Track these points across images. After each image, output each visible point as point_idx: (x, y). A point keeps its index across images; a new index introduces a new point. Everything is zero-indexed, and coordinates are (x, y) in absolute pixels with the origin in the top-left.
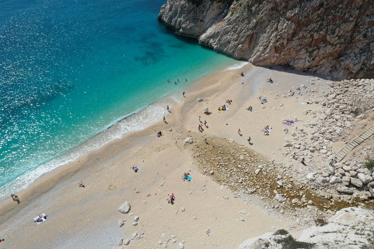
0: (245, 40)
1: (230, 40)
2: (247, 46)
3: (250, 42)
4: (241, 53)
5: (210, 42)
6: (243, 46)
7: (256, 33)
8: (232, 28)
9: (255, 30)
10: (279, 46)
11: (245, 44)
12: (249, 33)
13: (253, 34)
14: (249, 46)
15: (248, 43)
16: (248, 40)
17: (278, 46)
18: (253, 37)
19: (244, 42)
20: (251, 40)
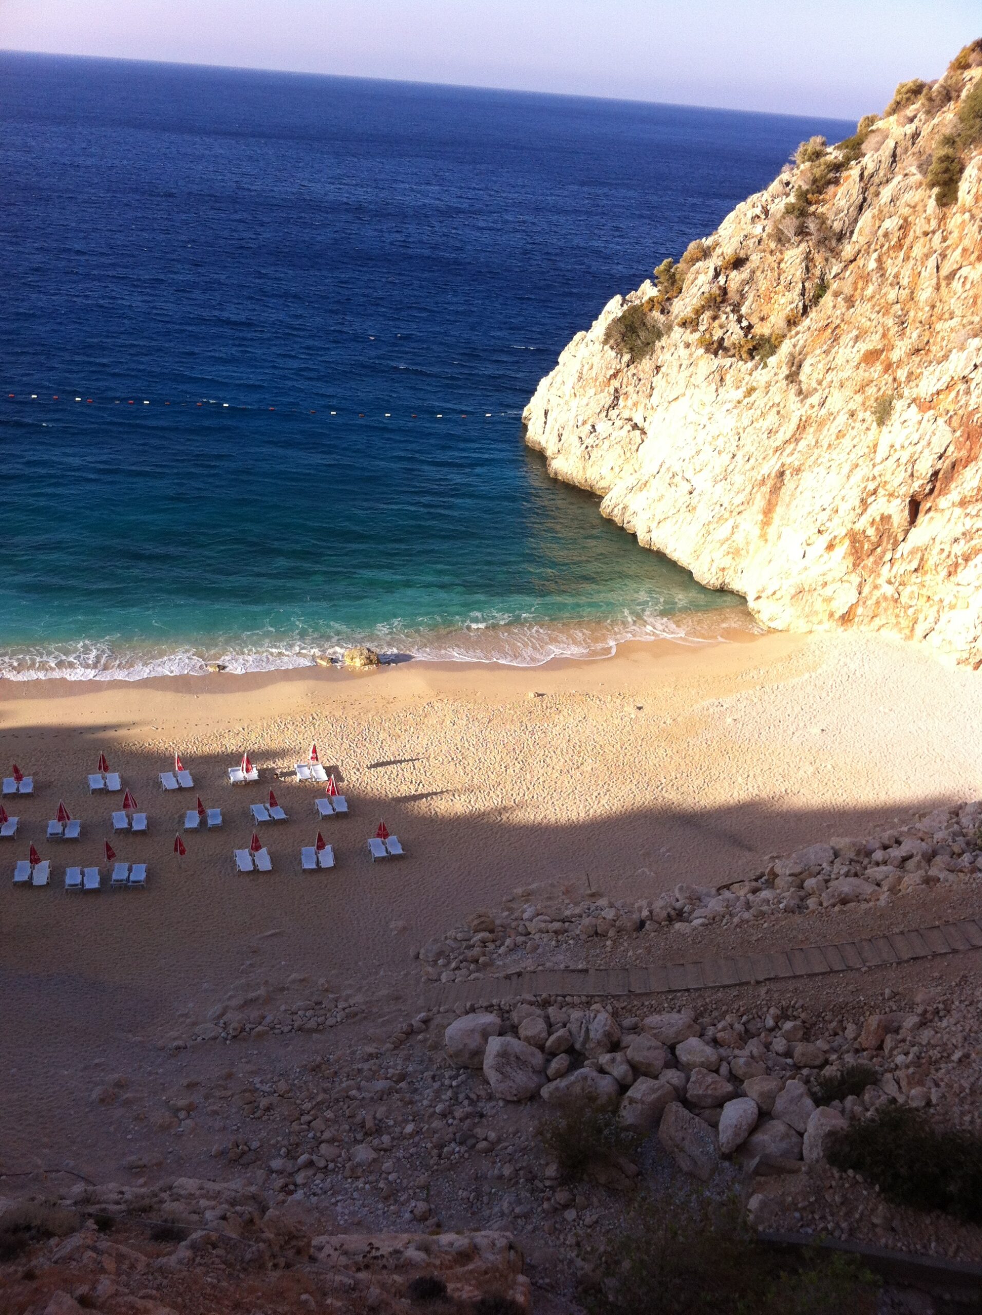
0: (750, 500)
2: (756, 531)
3: (768, 510)
4: (727, 561)
6: (735, 527)
7: (798, 470)
9: (793, 454)
10: (871, 532)
11: (745, 515)
12: (767, 468)
13: (780, 475)
14: (762, 529)
15: (761, 517)
16: (760, 502)
17: (864, 531)
18: (780, 488)
19: (741, 508)
20: (773, 501)
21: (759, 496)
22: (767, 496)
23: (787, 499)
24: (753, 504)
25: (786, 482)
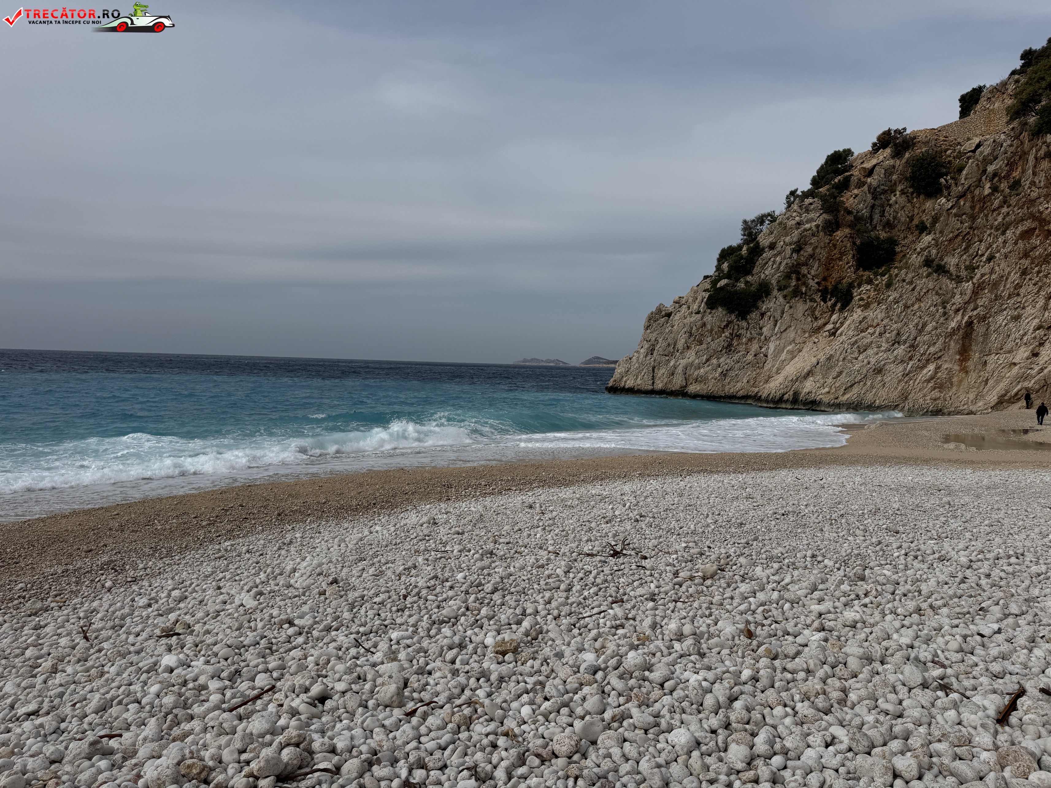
0: (945, 348)
1: (884, 365)
2: (957, 367)
3: (964, 352)
4: (936, 394)
5: (806, 390)
6: (938, 368)
7: (984, 318)
8: (881, 335)
9: (975, 309)
11: (944, 359)
12: (953, 324)
13: (970, 324)
14: (961, 365)
15: (958, 357)
16: (954, 346)
18: (971, 333)
19: (939, 354)
20: (967, 344)
21: (952, 343)
22: (961, 342)
23: (981, 339)
24: (949, 349)
25: (975, 328)
